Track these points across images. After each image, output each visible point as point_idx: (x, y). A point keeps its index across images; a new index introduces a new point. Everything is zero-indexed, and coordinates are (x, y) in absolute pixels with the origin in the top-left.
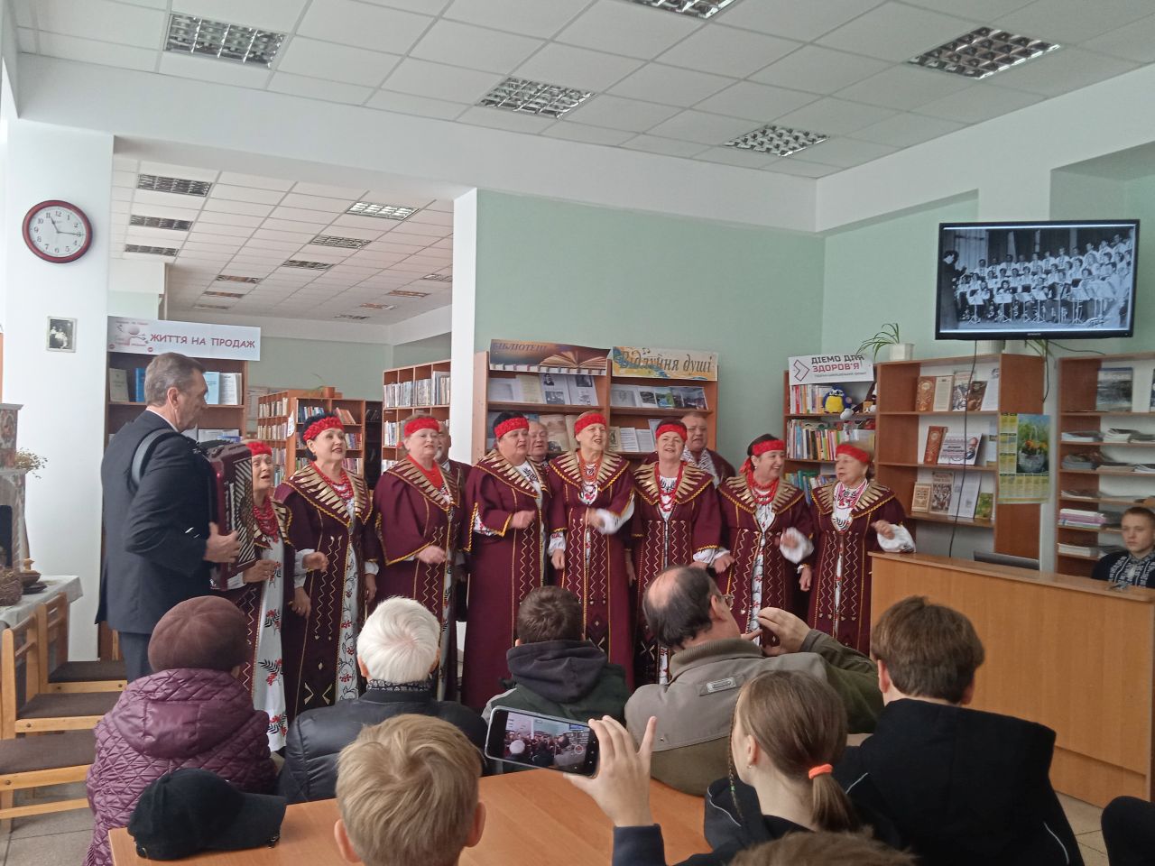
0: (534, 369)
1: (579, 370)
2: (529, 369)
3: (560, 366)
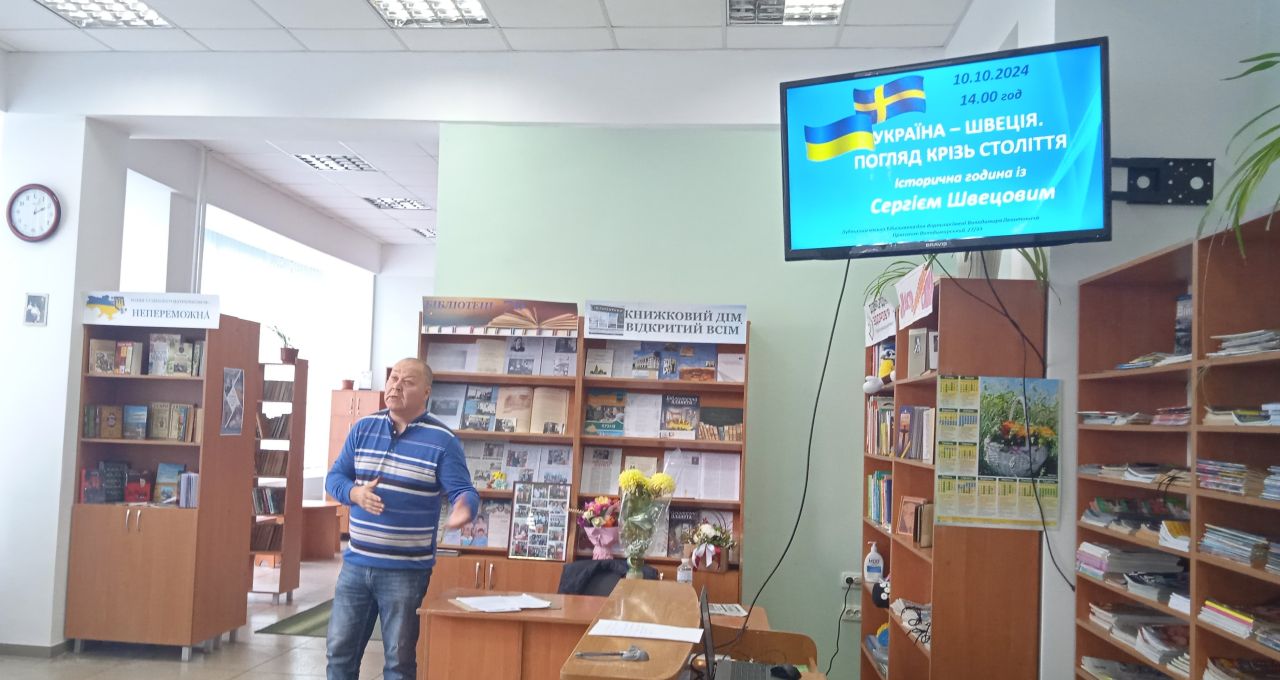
0: (479, 331)
1: (540, 331)
2: (472, 331)
3: (513, 326)
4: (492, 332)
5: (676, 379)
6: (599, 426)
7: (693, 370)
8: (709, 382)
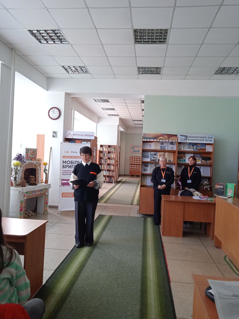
1: (169, 140)
2: (154, 140)
3: (163, 139)
4: (158, 140)
5: (197, 151)
6: (180, 161)
7: (201, 149)
8: (205, 151)
